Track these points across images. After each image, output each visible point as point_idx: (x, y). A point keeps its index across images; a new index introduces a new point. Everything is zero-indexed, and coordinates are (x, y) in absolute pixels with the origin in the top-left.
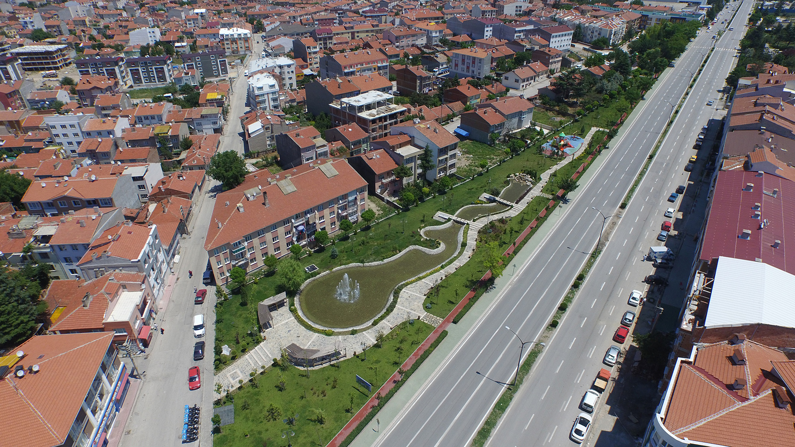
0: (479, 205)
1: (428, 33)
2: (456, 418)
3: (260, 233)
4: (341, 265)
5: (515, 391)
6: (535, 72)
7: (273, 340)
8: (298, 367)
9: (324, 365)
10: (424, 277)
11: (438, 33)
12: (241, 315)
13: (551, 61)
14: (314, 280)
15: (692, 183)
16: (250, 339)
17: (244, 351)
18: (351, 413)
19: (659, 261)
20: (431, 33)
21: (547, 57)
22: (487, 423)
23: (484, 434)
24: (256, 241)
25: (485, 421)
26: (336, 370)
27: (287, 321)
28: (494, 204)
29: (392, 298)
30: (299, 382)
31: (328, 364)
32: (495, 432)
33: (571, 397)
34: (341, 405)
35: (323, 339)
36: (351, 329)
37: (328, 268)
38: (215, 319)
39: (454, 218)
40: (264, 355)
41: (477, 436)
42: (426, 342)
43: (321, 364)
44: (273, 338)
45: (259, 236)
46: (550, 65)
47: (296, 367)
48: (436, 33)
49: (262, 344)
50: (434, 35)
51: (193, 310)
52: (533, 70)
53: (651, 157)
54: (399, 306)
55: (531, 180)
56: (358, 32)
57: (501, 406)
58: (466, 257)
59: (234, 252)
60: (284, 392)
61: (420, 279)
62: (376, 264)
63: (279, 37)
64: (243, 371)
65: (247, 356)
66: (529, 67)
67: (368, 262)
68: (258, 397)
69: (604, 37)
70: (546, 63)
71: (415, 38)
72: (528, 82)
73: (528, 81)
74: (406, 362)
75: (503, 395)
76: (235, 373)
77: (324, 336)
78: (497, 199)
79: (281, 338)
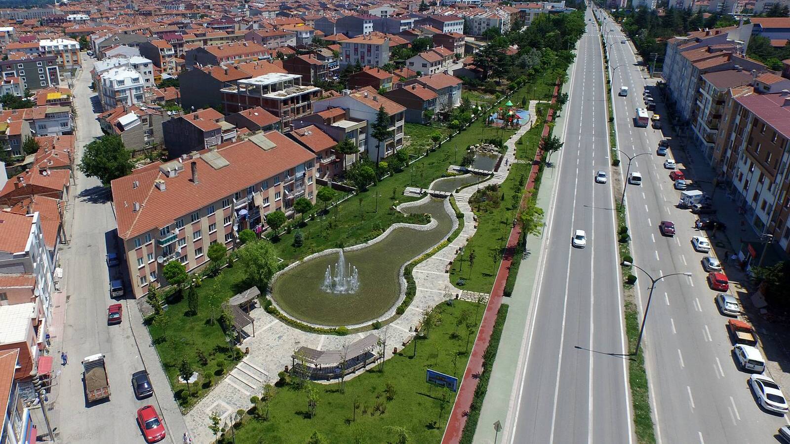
0: (451, 177)
1: (297, 34)
2: (591, 408)
3: (194, 216)
4: (313, 253)
5: (642, 361)
6: (442, 56)
7: (260, 352)
8: (319, 382)
9: (358, 373)
10: (433, 254)
11: (309, 34)
12: (192, 328)
13: (455, 44)
14: (283, 274)
15: (670, 138)
16: (221, 357)
17: (220, 373)
18: (438, 428)
19: (699, 206)
20: (301, 34)
21: (451, 41)
22: (636, 407)
23: (643, 421)
24: (189, 228)
25: (632, 407)
26: (379, 377)
27: (269, 325)
28: (469, 175)
29: (405, 281)
30: (331, 401)
31: (362, 371)
32: (656, 416)
33: (717, 359)
34: (415, 421)
35: (337, 340)
36: (370, 323)
37: (296, 259)
38: (149, 340)
39: (430, 191)
40: (255, 374)
41: (637, 426)
42: (485, 322)
43: (354, 372)
44: (259, 349)
45: (193, 221)
46: (455, 50)
47: (316, 381)
48: (306, 33)
49: (245, 359)
50: (304, 36)
51: (109, 333)
52: (439, 54)
53: (611, 120)
54: (420, 288)
55: (496, 149)
56: (211, 40)
57: (638, 382)
58: (470, 228)
59: (162, 243)
60: (314, 420)
61: (429, 256)
62: (360, 248)
63: (117, 46)
64: (231, 401)
65: (227, 380)
66: (434, 51)
67: (348, 246)
68: (275, 434)
69: (494, 27)
70: (451, 47)
71: (283, 40)
72: (436, 67)
73: (436, 65)
74: (475, 350)
75: (631, 369)
76: (217, 406)
77: (336, 337)
78: (470, 168)
79: (272, 348)
